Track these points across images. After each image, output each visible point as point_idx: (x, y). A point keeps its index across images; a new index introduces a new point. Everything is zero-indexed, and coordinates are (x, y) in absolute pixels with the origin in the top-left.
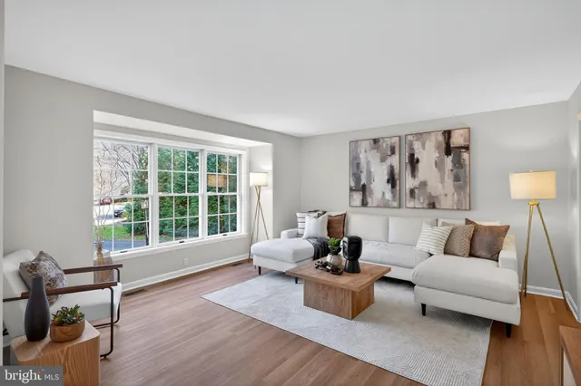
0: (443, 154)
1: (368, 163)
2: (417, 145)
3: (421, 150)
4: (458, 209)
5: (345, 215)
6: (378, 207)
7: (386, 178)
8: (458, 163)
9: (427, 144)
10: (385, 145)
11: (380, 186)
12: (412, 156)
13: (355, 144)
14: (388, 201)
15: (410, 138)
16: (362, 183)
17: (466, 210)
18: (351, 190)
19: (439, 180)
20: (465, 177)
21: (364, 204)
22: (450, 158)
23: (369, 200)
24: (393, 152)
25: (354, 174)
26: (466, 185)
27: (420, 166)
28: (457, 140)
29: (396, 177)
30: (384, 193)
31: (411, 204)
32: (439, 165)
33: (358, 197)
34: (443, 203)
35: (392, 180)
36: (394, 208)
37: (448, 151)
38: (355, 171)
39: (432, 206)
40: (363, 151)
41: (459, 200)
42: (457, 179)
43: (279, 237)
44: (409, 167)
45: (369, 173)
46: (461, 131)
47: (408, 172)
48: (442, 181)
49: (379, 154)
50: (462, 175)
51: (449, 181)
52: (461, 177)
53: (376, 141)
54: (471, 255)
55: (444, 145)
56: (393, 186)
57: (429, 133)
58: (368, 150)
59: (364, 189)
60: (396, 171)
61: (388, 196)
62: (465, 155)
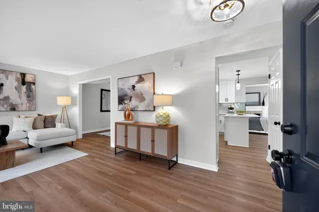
0: (20, 84)
2: (2, 76)
3: (5, 79)
4: (29, 110)
8: (29, 90)
9: (9, 77)
17: (33, 110)
19: (18, 97)
20: (33, 96)
22: (25, 87)
26: (33, 100)
27: (4, 88)
28: (28, 78)
32: (18, 89)
34: (20, 108)
37: (24, 83)
39: (13, 109)
41: (29, 106)
42: (28, 97)
46: (32, 75)
48: (20, 97)
51: (24, 97)
52: (30, 95)
54: (45, 127)
55: (21, 80)
57: (11, 71)
62: (33, 87)
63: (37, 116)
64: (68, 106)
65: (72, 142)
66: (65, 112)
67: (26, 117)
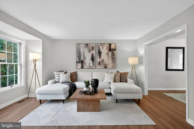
0: (109, 51)
1: (84, 52)
2: (101, 47)
3: (102, 49)
4: (113, 68)
5: (76, 72)
6: (88, 68)
7: (91, 58)
8: (113, 54)
9: (104, 47)
10: (90, 46)
11: (88, 61)
12: (99, 51)
13: (78, 45)
14: (91, 66)
15: (99, 45)
16: (82, 60)
18: (77, 62)
19: (107, 59)
21: (82, 67)
22: (111, 52)
23: (84, 66)
24: (93, 49)
25: (78, 56)
26: (115, 61)
27: (102, 54)
28: (113, 47)
29: (94, 58)
30: (90, 63)
31: (99, 67)
32: (107, 54)
33: (80, 65)
34: (109, 66)
35: (93, 59)
36: (93, 68)
37: (110, 50)
38: (79, 55)
39: (106, 67)
40: (82, 48)
41: (113, 65)
43: (47, 84)
44: (98, 54)
45: (84, 56)
46: (114, 44)
47: (98, 56)
49: (88, 49)
50: (114, 58)
51: (110, 60)
52: (113, 58)
53: (87, 45)
54: (121, 82)
55: (109, 48)
56: (93, 61)
57: (105, 44)
58: (84, 47)
59: (82, 62)
60: (94, 56)
61: (91, 64)
62: (115, 52)
63: (116, 72)
64: (136, 65)
65: (139, 100)
66: (134, 70)
67: (111, 73)
